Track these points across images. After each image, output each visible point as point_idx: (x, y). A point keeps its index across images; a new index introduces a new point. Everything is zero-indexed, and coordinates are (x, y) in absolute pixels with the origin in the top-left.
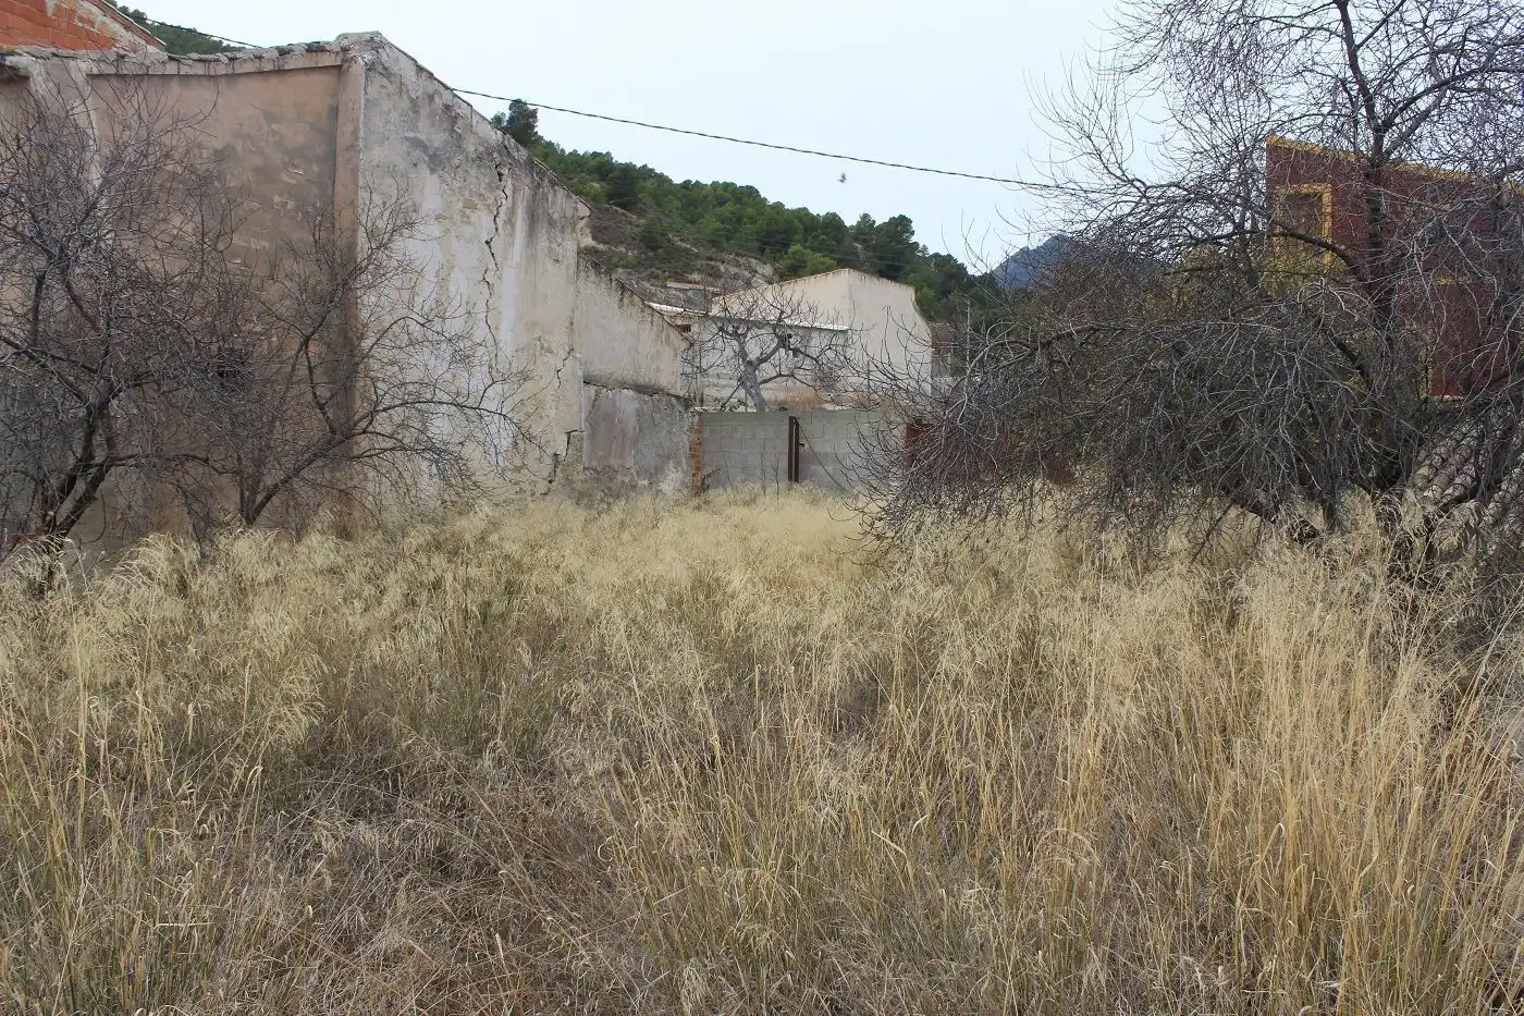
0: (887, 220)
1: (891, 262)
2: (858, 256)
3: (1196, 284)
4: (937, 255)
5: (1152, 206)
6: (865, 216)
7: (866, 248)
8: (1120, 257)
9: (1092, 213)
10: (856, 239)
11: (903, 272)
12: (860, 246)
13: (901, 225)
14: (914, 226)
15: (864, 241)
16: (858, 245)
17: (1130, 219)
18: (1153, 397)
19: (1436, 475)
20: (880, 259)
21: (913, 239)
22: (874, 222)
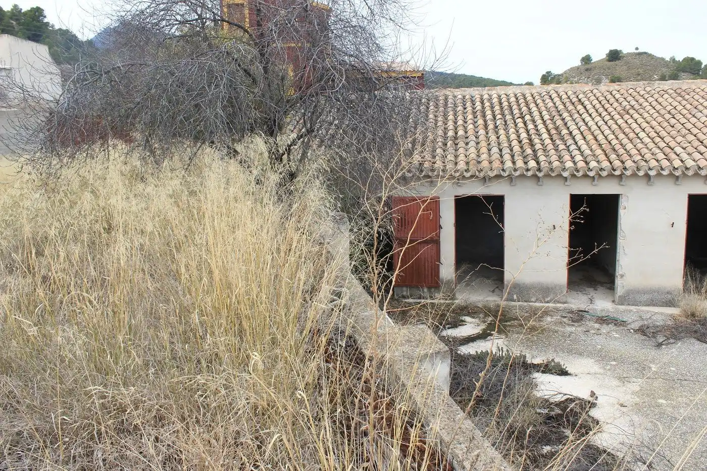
0: (29, 9)
1: (34, 32)
2: (14, 28)
3: (181, 43)
4: (60, 29)
5: (158, 5)
6: (16, 6)
7: (19, 24)
8: (142, 29)
9: (128, 7)
10: (11, 18)
11: (41, 38)
12: (14, 23)
13: (37, 13)
14: (46, 13)
15: (17, 20)
16: (13, 22)
17: (148, 11)
18: (160, 96)
19: (294, 128)
20: (28, 30)
21: (46, 20)
22: (21, 9)
